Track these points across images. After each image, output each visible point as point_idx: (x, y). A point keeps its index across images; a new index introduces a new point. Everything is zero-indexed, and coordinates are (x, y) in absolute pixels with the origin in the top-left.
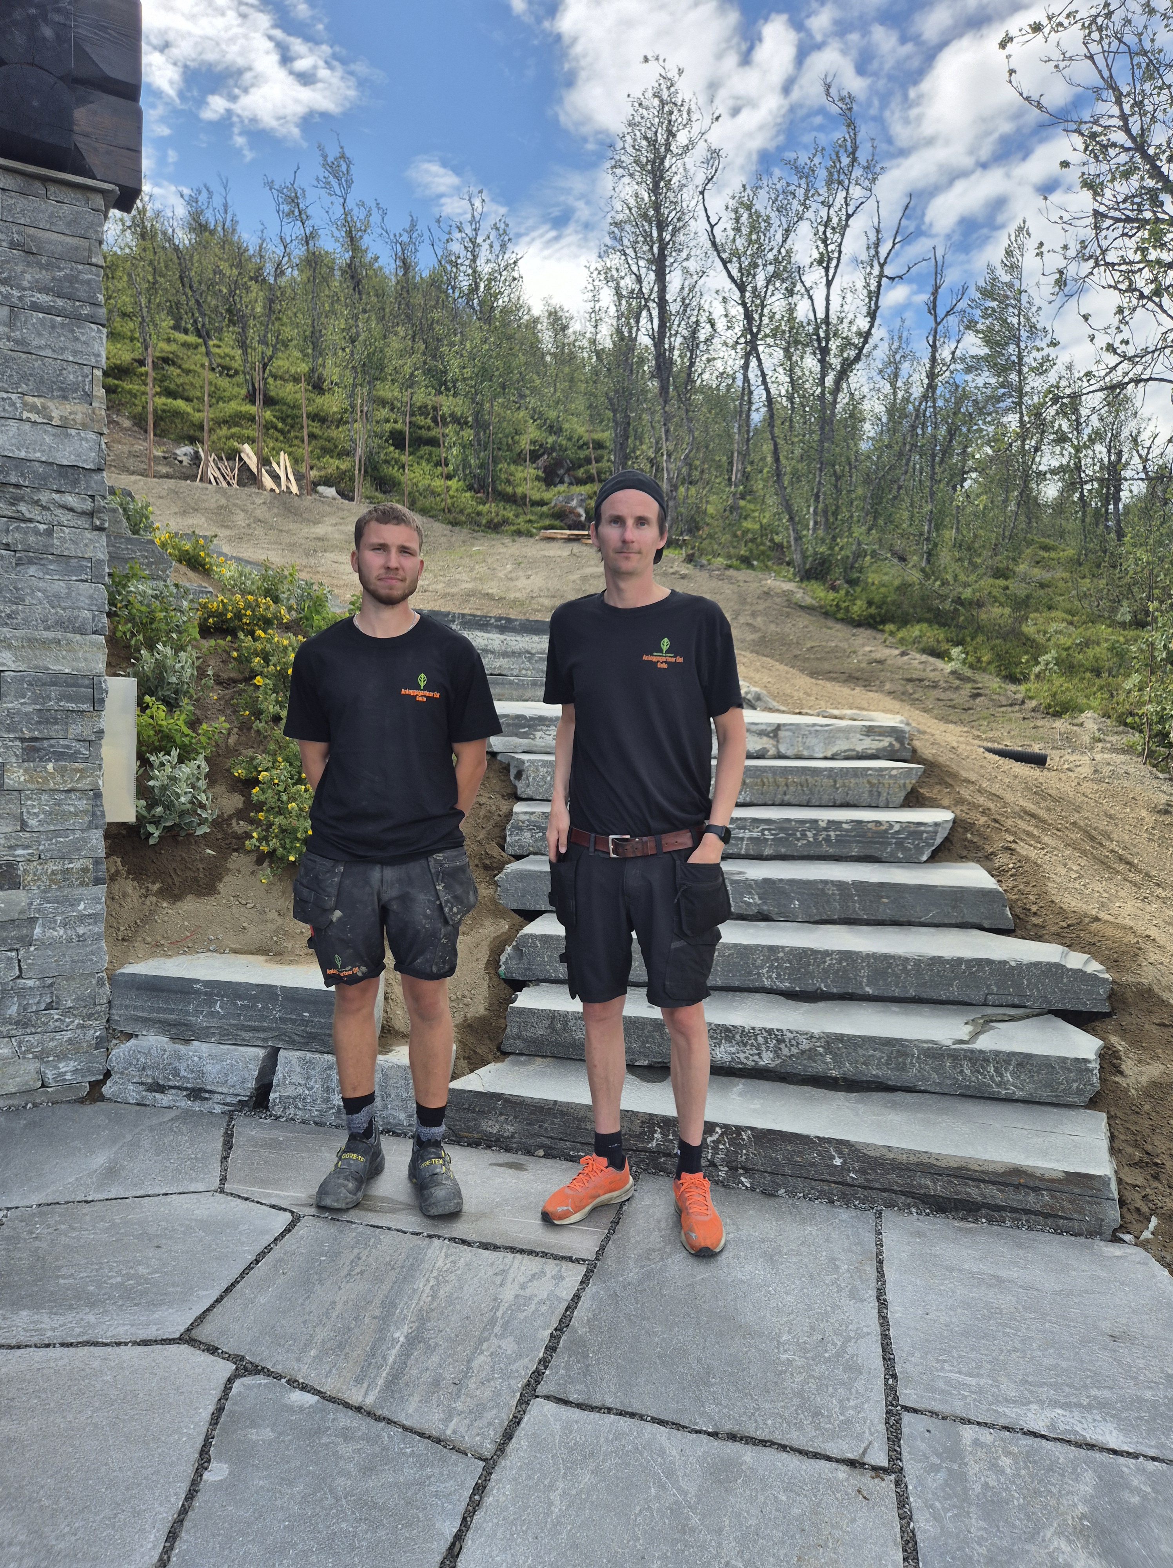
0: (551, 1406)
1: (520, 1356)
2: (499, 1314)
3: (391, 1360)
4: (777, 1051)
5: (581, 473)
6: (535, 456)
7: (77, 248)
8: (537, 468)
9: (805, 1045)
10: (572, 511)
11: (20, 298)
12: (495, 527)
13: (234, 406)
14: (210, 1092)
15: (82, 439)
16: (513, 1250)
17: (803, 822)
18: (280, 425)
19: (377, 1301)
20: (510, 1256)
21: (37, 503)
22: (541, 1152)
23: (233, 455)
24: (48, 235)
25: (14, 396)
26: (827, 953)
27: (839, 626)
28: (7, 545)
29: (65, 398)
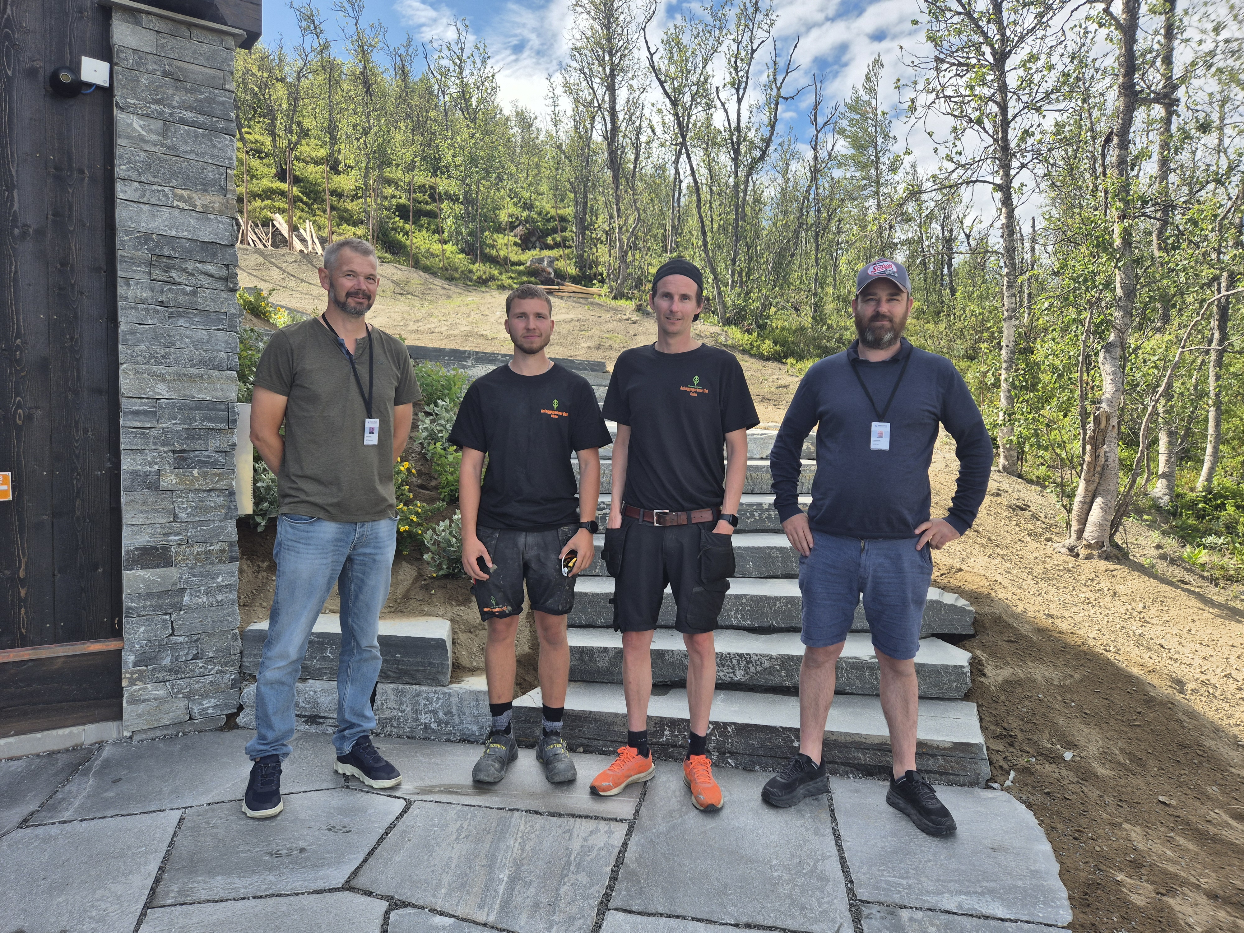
0: (620, 915)
1: (592, 885)
2: (572, 858)
3: (501, 892)
4: (746, 669)
5: (549, 240)
6: (512, 227)
7: (214, 78)
8: (515, 236)
9: (767, 664)
10: (544, 270)
11: (171, 115)
12: (483, 282)
13: (266, 183)
14: (323, 717)
15: (219, 222)
16: (573, 816)
17: (751, 505)
18: (305, 199)
19: (483, 855)
20: (572, 820)
21: (185, 270)
22: (581, 750)
23: (267, 223)
24: (192, 66)
25: (166, 189)
26: (777, 599)
27: (753, 360)
28: (162, 302)
29: (206, 191)
